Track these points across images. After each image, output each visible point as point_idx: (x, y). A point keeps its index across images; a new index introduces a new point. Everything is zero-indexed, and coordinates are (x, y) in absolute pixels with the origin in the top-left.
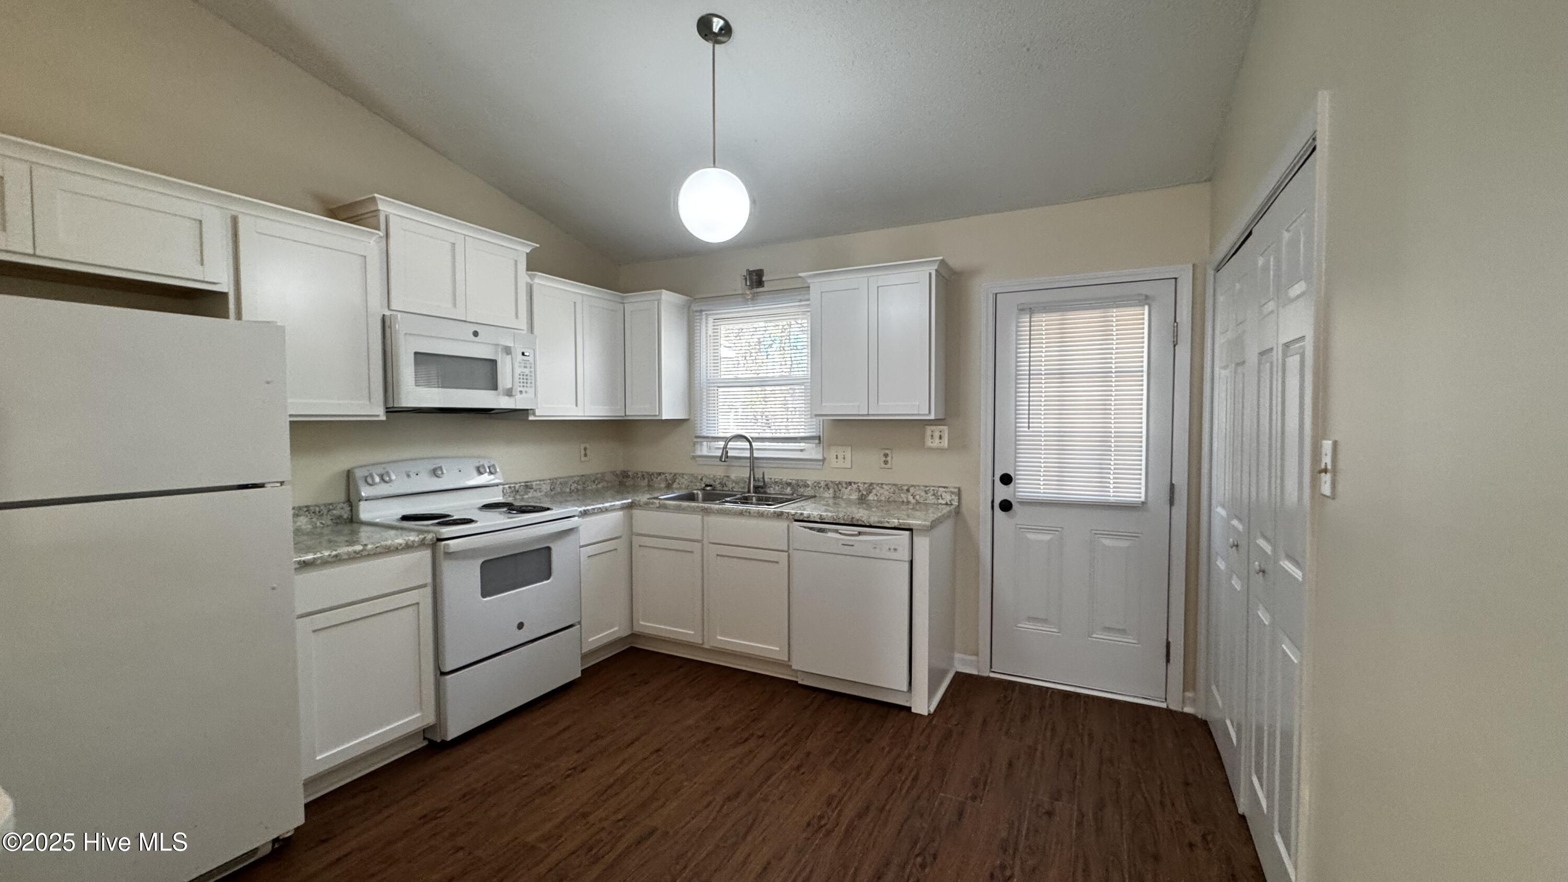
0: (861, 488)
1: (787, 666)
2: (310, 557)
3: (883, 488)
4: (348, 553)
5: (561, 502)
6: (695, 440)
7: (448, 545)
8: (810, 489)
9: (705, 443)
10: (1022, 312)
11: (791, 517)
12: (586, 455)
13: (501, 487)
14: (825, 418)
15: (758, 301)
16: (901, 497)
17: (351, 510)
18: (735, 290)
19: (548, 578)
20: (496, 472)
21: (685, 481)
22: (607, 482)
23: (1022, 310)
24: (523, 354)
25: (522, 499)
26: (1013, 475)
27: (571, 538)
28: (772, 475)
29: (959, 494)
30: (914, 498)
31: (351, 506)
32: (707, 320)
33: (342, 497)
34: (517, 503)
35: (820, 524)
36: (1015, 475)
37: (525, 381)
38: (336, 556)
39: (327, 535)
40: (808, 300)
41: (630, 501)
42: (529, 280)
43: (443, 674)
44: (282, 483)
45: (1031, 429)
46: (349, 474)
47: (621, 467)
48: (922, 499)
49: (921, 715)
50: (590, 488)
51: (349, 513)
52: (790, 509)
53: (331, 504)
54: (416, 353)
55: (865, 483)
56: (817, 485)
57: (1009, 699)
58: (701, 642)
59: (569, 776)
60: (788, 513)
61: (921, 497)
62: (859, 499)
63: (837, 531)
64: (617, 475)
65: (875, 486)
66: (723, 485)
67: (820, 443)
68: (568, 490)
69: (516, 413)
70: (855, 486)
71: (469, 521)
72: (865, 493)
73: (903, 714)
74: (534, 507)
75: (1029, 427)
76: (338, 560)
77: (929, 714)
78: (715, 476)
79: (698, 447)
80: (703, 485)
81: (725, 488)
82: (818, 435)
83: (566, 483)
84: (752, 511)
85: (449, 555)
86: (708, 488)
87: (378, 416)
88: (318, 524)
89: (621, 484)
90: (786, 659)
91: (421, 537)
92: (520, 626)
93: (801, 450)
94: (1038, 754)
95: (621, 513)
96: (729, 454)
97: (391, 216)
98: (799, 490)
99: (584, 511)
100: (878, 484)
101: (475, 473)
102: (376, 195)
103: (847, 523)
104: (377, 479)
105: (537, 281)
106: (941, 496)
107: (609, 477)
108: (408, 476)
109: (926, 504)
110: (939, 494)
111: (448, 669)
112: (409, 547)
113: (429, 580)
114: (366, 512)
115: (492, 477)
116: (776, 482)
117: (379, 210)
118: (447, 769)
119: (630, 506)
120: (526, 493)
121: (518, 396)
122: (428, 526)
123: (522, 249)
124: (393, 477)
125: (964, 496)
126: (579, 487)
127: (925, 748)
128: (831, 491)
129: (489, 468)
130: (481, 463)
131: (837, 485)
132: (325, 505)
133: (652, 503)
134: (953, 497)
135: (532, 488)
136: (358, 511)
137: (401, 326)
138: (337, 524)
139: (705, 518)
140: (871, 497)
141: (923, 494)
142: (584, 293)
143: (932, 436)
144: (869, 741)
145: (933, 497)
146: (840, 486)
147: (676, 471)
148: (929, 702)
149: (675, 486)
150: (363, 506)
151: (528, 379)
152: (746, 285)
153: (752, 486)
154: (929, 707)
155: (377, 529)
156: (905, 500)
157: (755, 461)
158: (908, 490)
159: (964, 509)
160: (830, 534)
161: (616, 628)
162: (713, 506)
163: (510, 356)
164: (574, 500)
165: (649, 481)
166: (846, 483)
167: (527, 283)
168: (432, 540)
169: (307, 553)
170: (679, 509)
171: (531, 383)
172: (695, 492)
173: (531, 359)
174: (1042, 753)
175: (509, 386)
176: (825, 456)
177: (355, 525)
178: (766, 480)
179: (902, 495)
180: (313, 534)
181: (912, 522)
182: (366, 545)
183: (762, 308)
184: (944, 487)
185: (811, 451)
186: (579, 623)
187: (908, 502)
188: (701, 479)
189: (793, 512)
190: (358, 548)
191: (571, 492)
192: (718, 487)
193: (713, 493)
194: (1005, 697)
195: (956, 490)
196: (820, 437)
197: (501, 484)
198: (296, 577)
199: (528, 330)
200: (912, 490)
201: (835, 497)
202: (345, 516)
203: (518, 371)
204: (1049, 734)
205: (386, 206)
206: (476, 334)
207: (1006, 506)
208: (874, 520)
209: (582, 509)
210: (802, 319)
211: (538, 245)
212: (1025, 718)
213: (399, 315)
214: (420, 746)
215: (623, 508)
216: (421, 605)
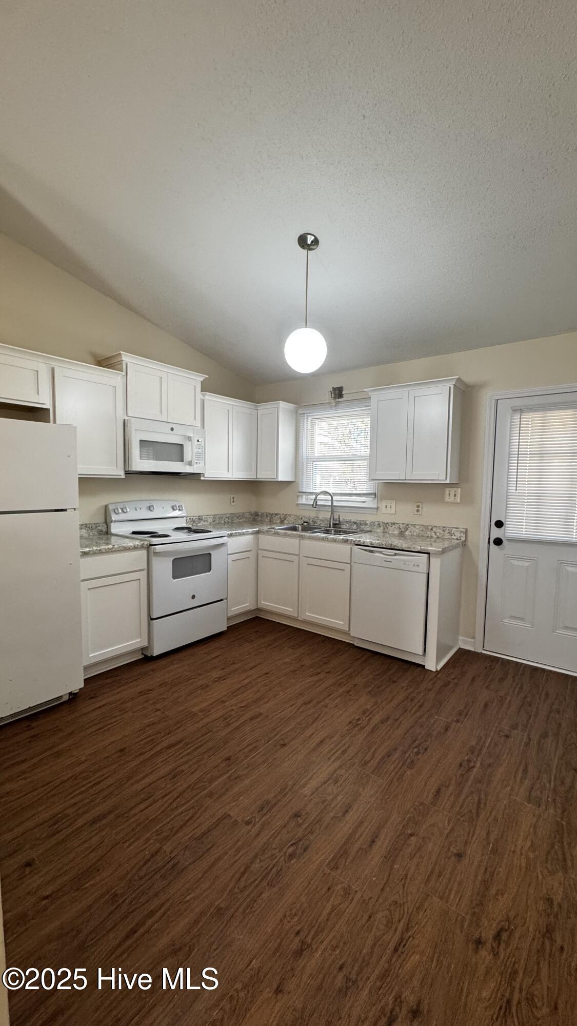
0: (401, 527)
1: (347, 634)
2: (87, 550)
3: (415, 527)
4: (105, 549)
5: (218, 529)
6: (299, 494)
7: (155, 548)
8: (368, 526)
9: (304, 496)
10: (515, 412)
11: (353, 542)
12: (233, 502)
13: (185, 518)
14: (379, 481)
15: (340, 407)
16: (427, 533)
17: (107, 527)
18: (325, 400)
19: (209, 572)
20: (183, 509)
21: (291, 519)
22: (246, 518)
23: (514, 411)
24: (198, 441)
25: (197, 526)
26: (503, 521)
27: (222, 549)
28: (344, 517)
29: (466, 533)
30: (435, 534)
31: (107, 525)
32: (307, 419)
33: (102, 520)
34: (193, 528)
35: (370, 548)
36: (505, 521)
37: (199, 457)
38: (100, 550)
39: (95, 540)
40: (370, 406)
41: (257, 529)
42: (202, 397)
43: (152, 619)
44: (75, 509)
45: (517, 491)
46: (106, 507)
47: (253, 510)
48: (441, 535)
49: (431, 671)
50: (235, 521)
51: (106, 528)
52: (351, 537)
53: (97, 523)
54: (141, 441)
55: (403, 524)
56: (373, 524)
57: (493, 668)
58: (296, 616)
59: (216, 681)
60: (351, 540)
61: (440, 534)
62: (399, 534)
63: (381, 552)
64: (251, 514)
65: (410, 526)
66: (315, 522)
67: (375, 497)
68: (223, 522)
69: (195, 475)
70: (397, 526)
71: (167, 536)
72: (403, 530)
73: (419, 669)
74: (202, 530)
75: (516, 490)
76: (100, 552)
77: (436, 671)
78: (310, 517)
79: (300, 498)
80: (302, 522)
81: (316, 524)
82: (375, 492)
83: (222, 518)
84: (329, 538)
85: (156, 554)
86: (305, 524)
87: (121, 475)
88: (91, 534)
89: (254, 520)
90: (348, 630)
91: (142, 543)
92: (193, 597)
93: (364, 502)
94: (507, 702)
95: (252, 536)
96: (318, 503)
97: (129, 363)
98: (361, 526)
99: (231, 533)
100: (412, 525)
101: (171, 510)
102: (121, 352)
103: (388, 547)
104: (120, 511)
105: (207, 397)
106: (454, 534)
107: (247, 515)
108: (136, 510)
109: (443, 539)
110: (452, 532)
111: (154, 617)
112: (135, 548)
113: (145, 567)
114: (115, 529)
115: (180, 512)
116: (347, 522)
117: (122, 360)
118: (153, 670)
119: (258, 532)
120: (199, 522)
121: (195, 466)
122: (145, 537)
123: (199, 378)
124: (128, 510)
125: (469, 534)
126: (229, 520)
127: (430, 690)
128: (382, 528)
129: (179, 507)
130: (175, 504)
131: (386, 524)
132: (94, 524)
133: (271, 531)
134: (462, 534)
135: (202, 520)
136: (110, 529)
137: (133, 425)
138: (100, 534)
139: (301, 541)
140: (407, 533)
141: (442, 532)
142: (234, 404)
143: (449, 494)
144: (394, 682)
145: (448, 534)
146: (387, 525)
147: (286, 513)
148: (436, 664)
149: (285, 522)
150: (113, 525)
151: (201, 456)
152: (332, 397)
153: (332, 523)
154: (436, 667)
155: (119, 538)
156: (430, 536)
157: (335, 508)
158: (432, 529)
159: (469, 543)
160: (377, 554)
161: (248, 604)
162: (306, 534)
163: (191, 442)
164: (226, 528)
165: (270, 519)
166: (391, 523)
167: (201, 399)
168: (147, 545)
169: (86, 547)
170: (285, 535)
171: (202, 458)
172: (297, 526)
173: (202, 444)
174: (510, 702)
175: (190, 460)
176: (379, 505)
177: (109, 536)
178: (341, 520)
179: (428, 532)
180: (89, 539)
181: (429, 548)
182: (114, 545)
183: (340, 412)
184: (456, 528)
185: (370, 502)
186: (226, 599)
187: (432, 537)
188: (301, 518)
189: (354, 539)
190: (110, 546)
191: (225, 523)
192: (311, 523)
193: (308, 527)
194: (491, 666)
195: (465, 530)
196: (375, 493)
197: (185, 516)
198: (81, 560)
199: (201, 426)
200: (434, 529)
201: (384, 532)
202: (104, 530)
203: (195, 450)
204: (517, 690)
205: (127, 358)
206: (172, 429)
207: (498, 542)
208: (404, 546)
209: (229, 532)
210: (367, 418)
211: (207, 376)
212: (502, 680)
213: (132, 419)
214: (140, 658)
215: (252, 533)
216: (141, 580)
